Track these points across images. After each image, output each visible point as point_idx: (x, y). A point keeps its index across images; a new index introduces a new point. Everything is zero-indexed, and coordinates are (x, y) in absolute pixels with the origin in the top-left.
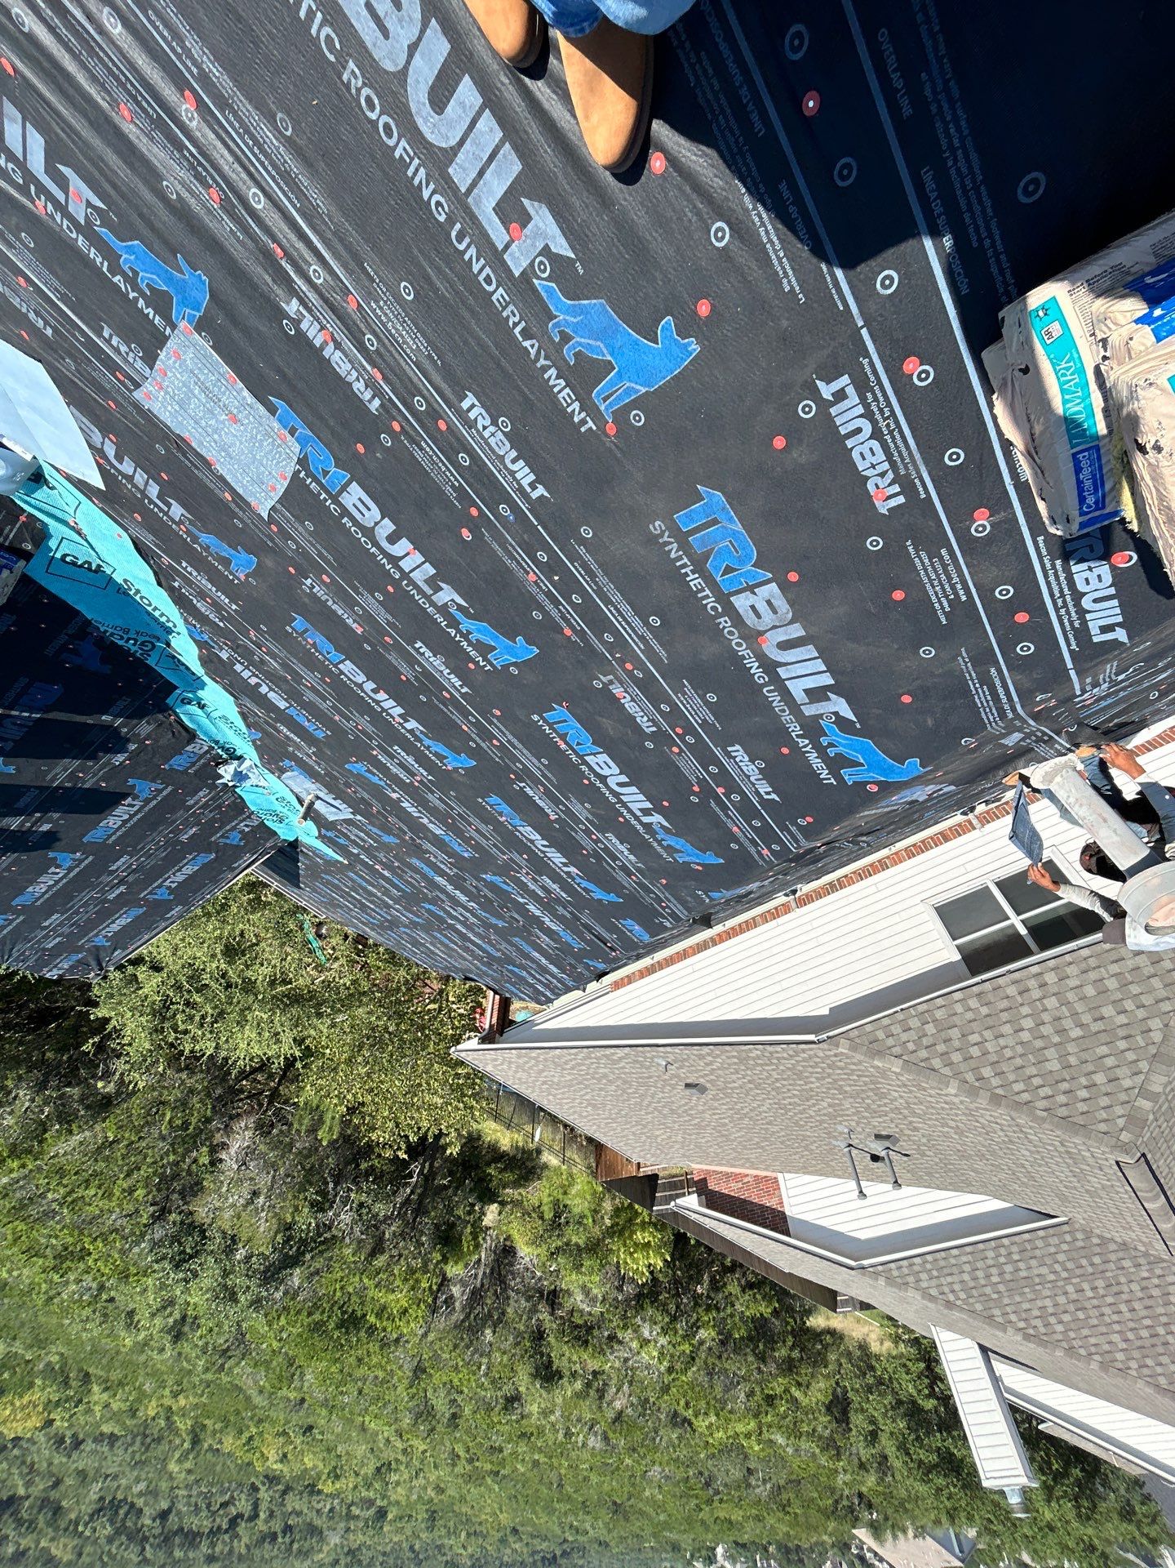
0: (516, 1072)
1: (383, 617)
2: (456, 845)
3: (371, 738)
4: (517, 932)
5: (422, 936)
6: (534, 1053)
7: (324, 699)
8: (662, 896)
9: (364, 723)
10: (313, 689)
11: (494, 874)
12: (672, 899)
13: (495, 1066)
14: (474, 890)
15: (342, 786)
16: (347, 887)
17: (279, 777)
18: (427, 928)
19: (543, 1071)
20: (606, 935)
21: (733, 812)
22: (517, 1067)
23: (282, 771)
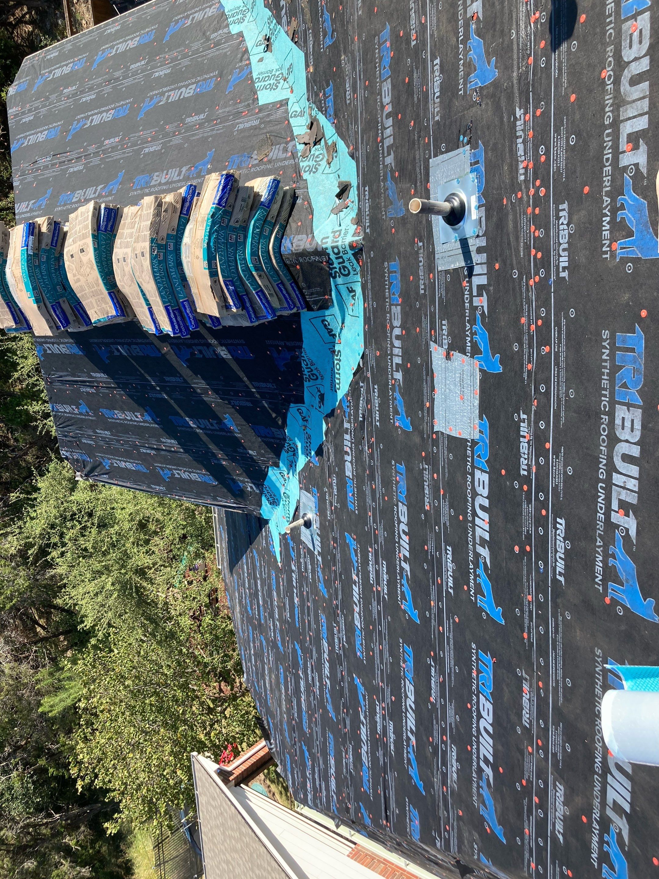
0: (217, 827)
1: (445, 519)
2: (359, 641)
3: (376, 542)
4: (337, 733)
5: (270, 657)
6: (245, 829)
7: (374, 500)
8: (451, 821)
9: (382, 534)
10: (373, 492)
11: (363, 684)
12: (456, 830)
13: (208, 803)
14: (339, 675)
15: (331, 536)
16: (261, 574)
17: (301, 488)
18: (279, 658)
19: (236, 851)
20: (392, 804)
21: (533, 819)
22: (223, 824)
23: (308, 490)
